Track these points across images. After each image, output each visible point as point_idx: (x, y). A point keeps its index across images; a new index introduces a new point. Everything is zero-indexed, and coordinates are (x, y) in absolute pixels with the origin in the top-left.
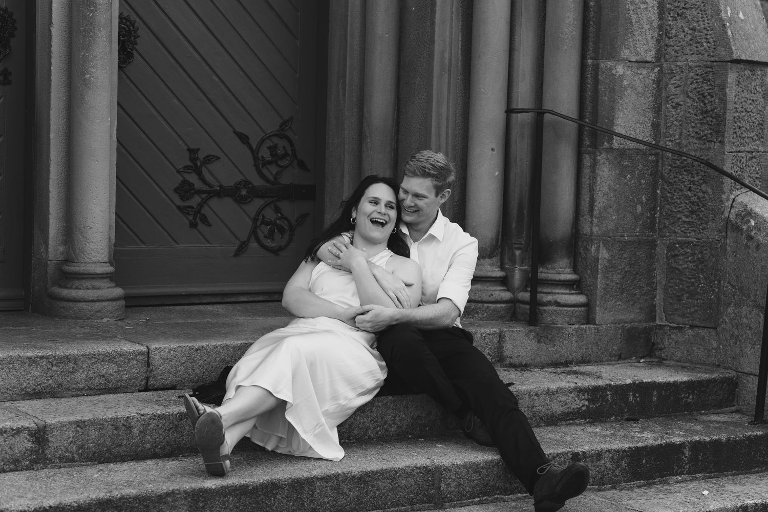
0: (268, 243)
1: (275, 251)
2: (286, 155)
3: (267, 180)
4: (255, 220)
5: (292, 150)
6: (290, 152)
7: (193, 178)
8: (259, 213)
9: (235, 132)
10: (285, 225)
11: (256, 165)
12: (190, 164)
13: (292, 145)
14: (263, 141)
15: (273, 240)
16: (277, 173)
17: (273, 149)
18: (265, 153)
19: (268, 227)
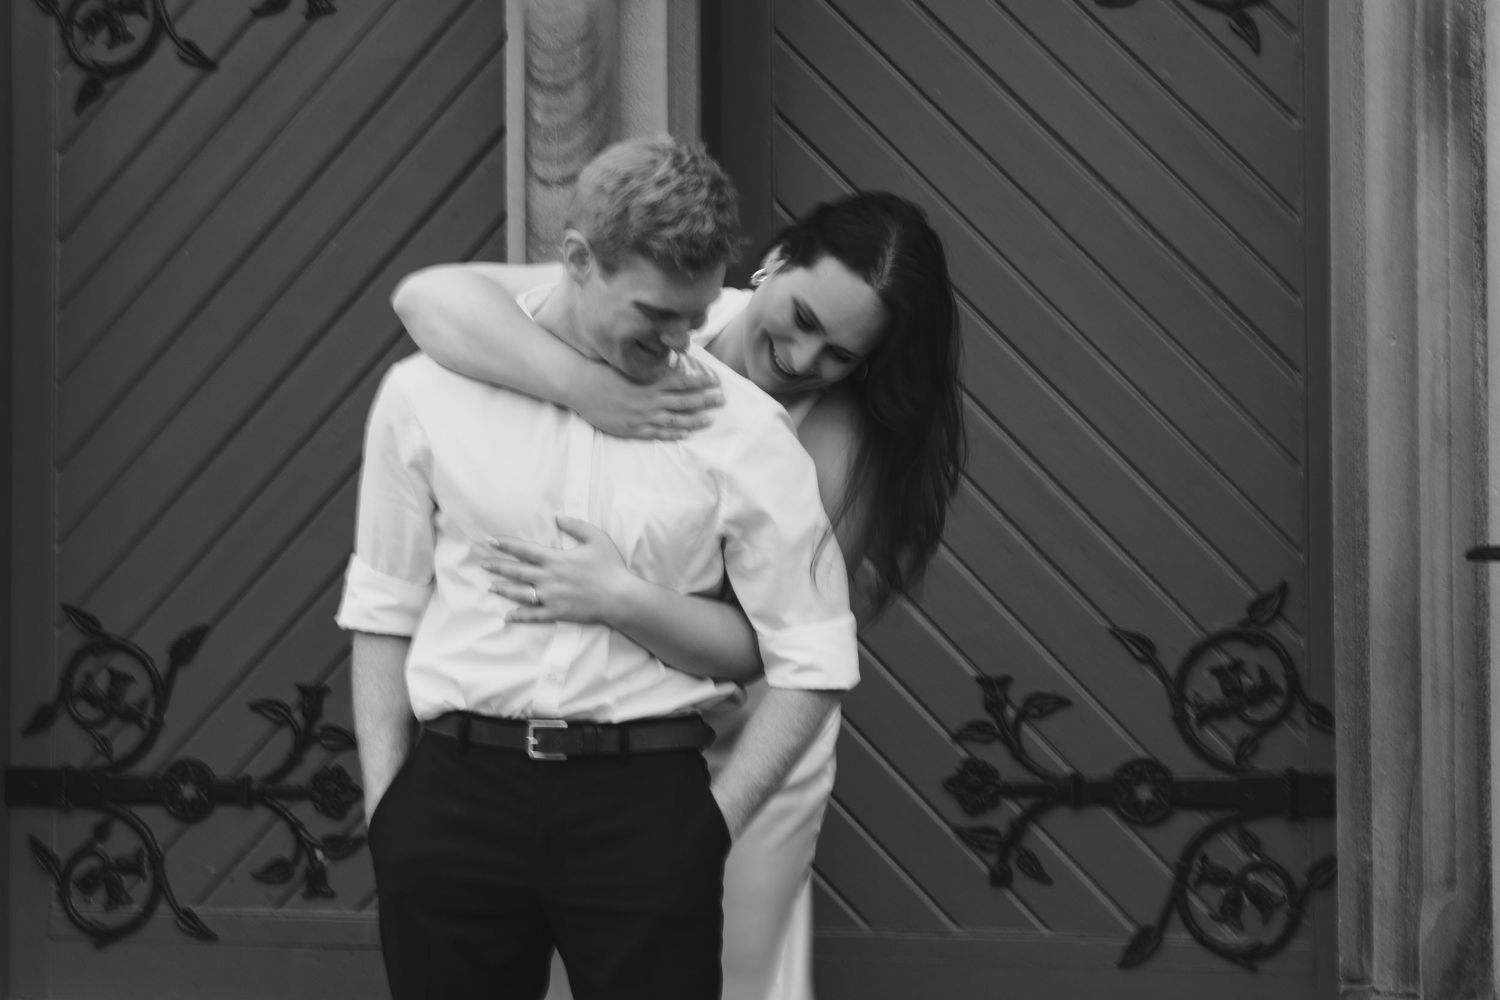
0: (1227, 935)
1: (1249, 958)
2: (1266, 690)
3: (1213, 760)
4: (1181, 871)
5: (1287, 678)
6: (1282, 683)
7: (996, 756)
8: (1192, 850)
9: (1117, 633)
10: (1275, 887)
11: (1180, 721)
12: (984, 716)
13: (1287, 661)
14: (1195, 655)
15: (1239, 927)
16: (1245, 742)
17: (1225, 675)
18: (1205, 687)
19: (1223, 891)
